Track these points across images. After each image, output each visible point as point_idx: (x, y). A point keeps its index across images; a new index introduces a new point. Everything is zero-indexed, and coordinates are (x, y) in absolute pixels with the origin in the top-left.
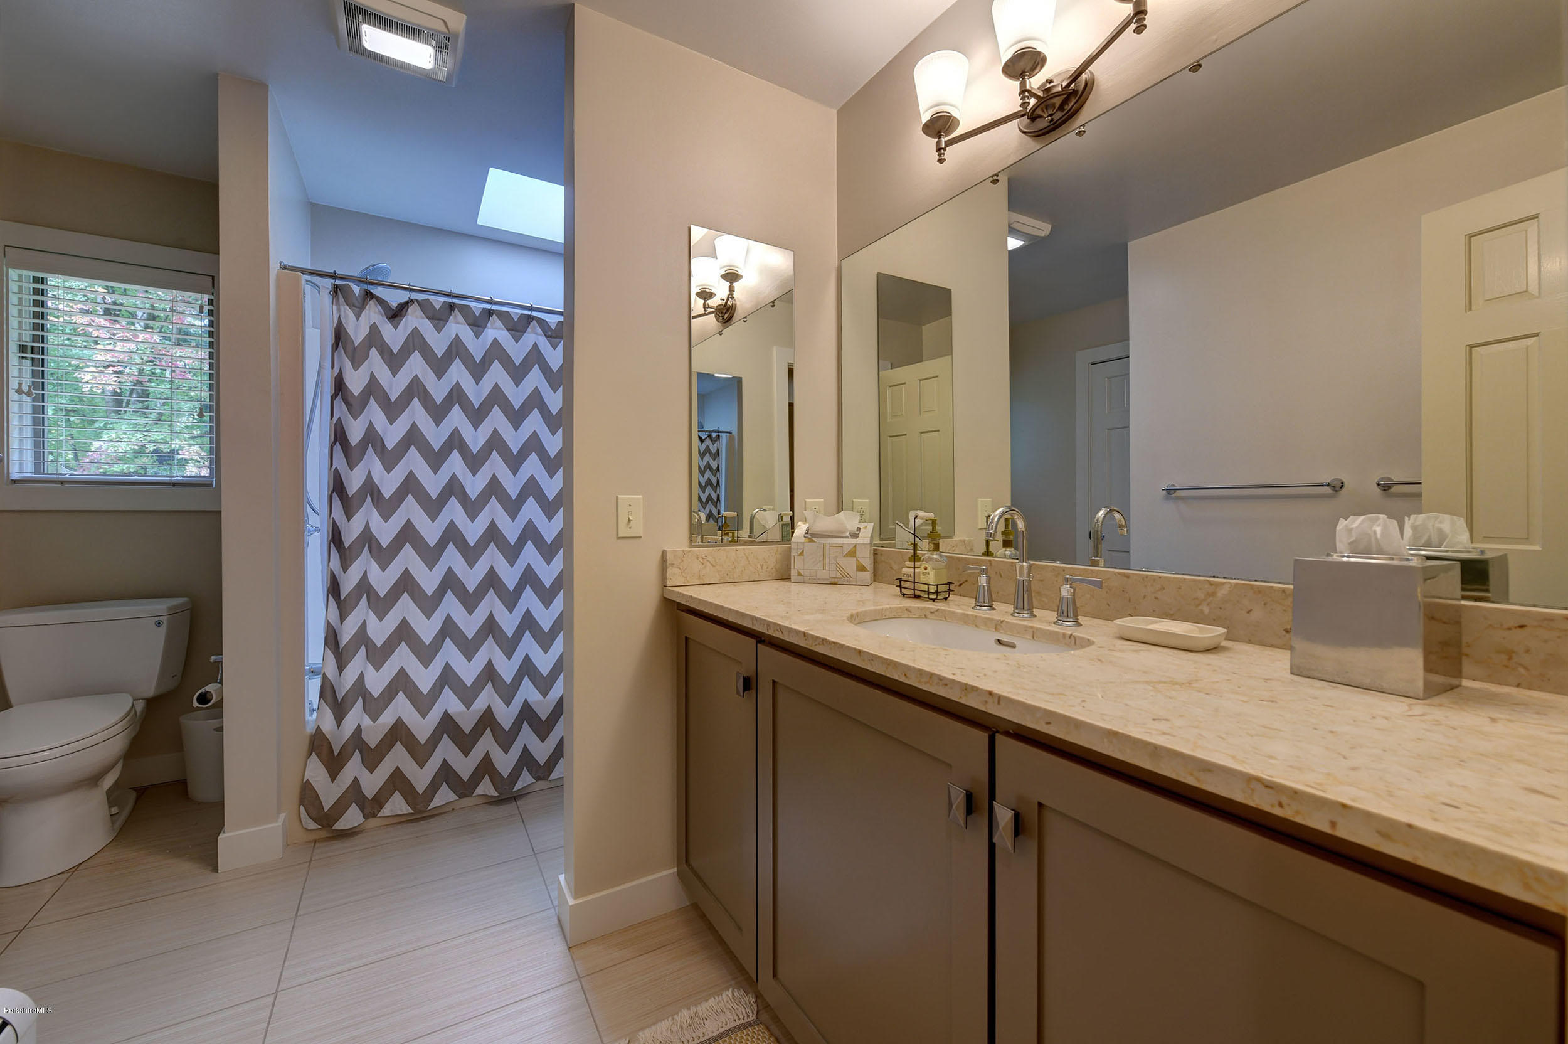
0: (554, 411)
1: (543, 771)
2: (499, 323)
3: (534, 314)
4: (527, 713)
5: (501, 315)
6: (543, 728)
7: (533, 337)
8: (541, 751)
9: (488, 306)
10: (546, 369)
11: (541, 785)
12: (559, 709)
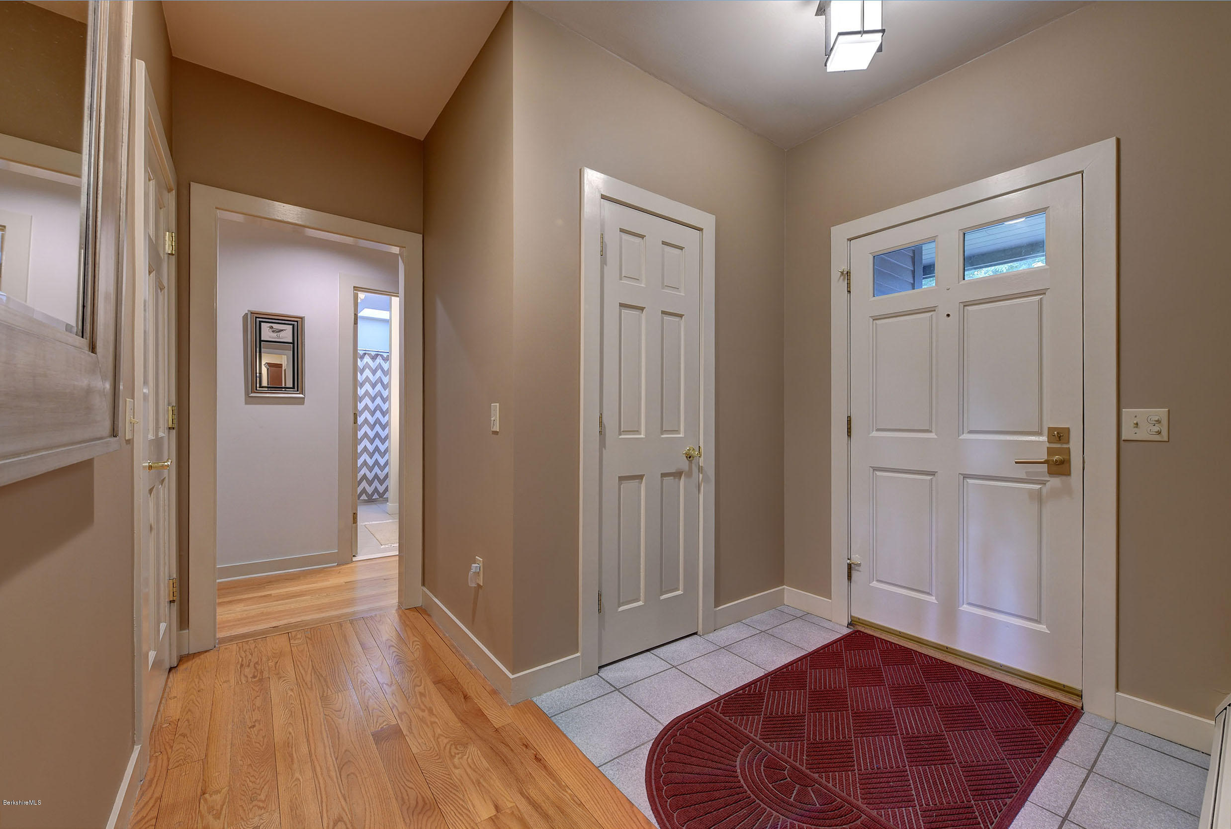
0: (385, 383)
1: (381, 495)
2: (368, 357)
3: (379, 353)
4: (376, 476)
5: (368, 354)
6: (381, 482)
7: (379, 360)
8: (381, 489)
9: (365, 352)
10: (383, 370)
11: (381, 499)
12: (387, 476)
